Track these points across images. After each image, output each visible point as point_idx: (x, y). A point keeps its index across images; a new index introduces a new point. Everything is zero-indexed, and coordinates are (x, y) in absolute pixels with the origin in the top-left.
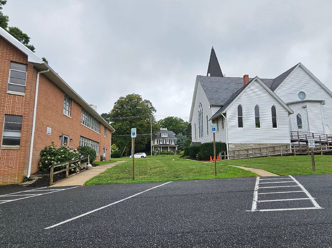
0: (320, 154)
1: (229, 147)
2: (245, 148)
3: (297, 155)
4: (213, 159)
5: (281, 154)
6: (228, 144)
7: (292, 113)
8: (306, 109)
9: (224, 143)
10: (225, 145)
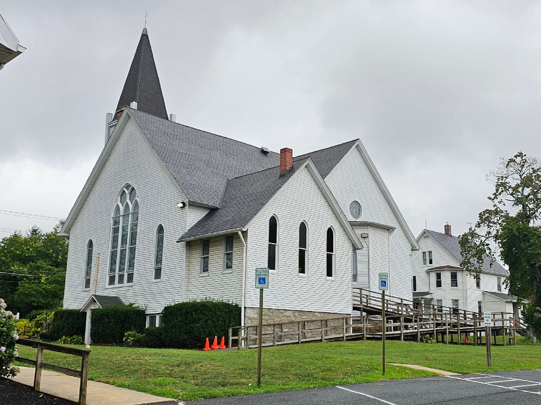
0: (398, 338)
1: (246, 315)
2: (277, 321)
3: (368, 339)
4: (211, 343)
5: (343, 337)
6: (245, 308)
7: (360, 249)
8: (366, 240)
9: (237, 306)
10: (237, 309)
